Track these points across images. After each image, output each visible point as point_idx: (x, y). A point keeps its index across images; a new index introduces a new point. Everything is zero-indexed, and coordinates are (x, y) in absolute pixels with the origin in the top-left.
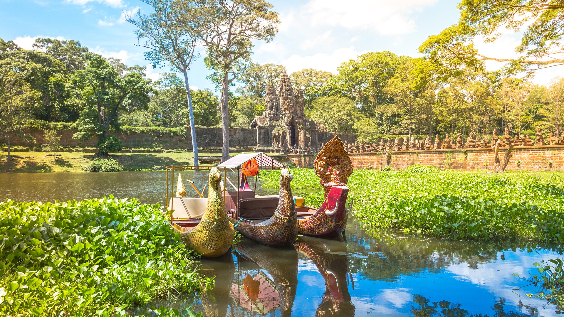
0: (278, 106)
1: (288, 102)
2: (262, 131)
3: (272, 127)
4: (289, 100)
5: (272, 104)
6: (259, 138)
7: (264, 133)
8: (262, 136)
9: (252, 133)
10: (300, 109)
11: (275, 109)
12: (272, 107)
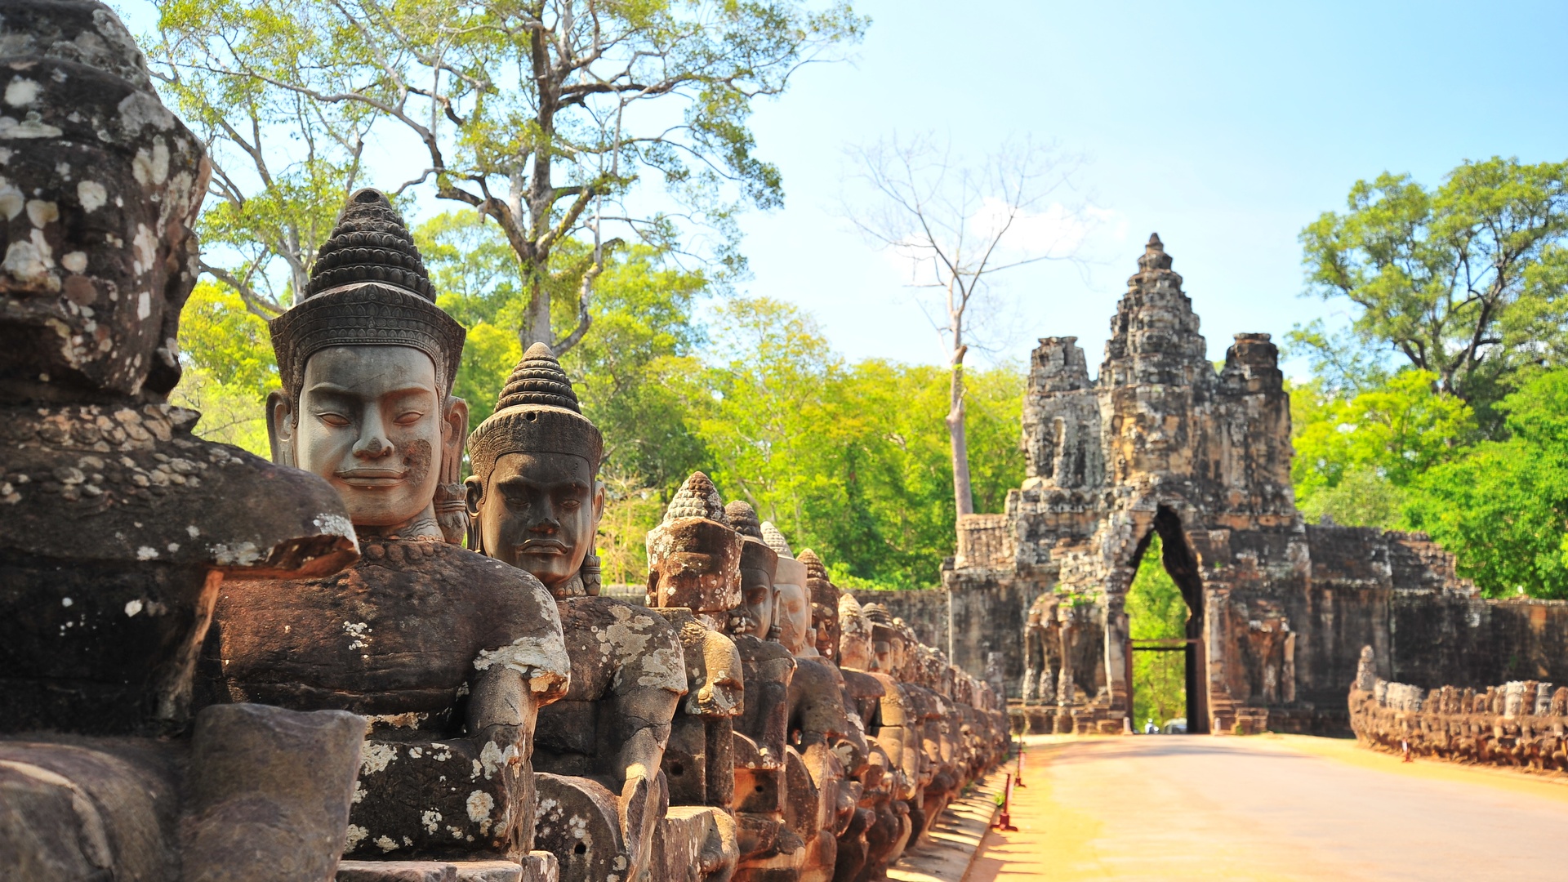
0: (1090, 448)
1: (1141, 418)
2: (979, 603)
3: (1039, 576)
4: (1142, 408)
5: (1048, 440)
6: (957, 642)
7: (993, 612)
8: (975, 634)
9: (921, 613)
10: (1247, 457)
11: (1065, 466)
12: (1051, 455)
